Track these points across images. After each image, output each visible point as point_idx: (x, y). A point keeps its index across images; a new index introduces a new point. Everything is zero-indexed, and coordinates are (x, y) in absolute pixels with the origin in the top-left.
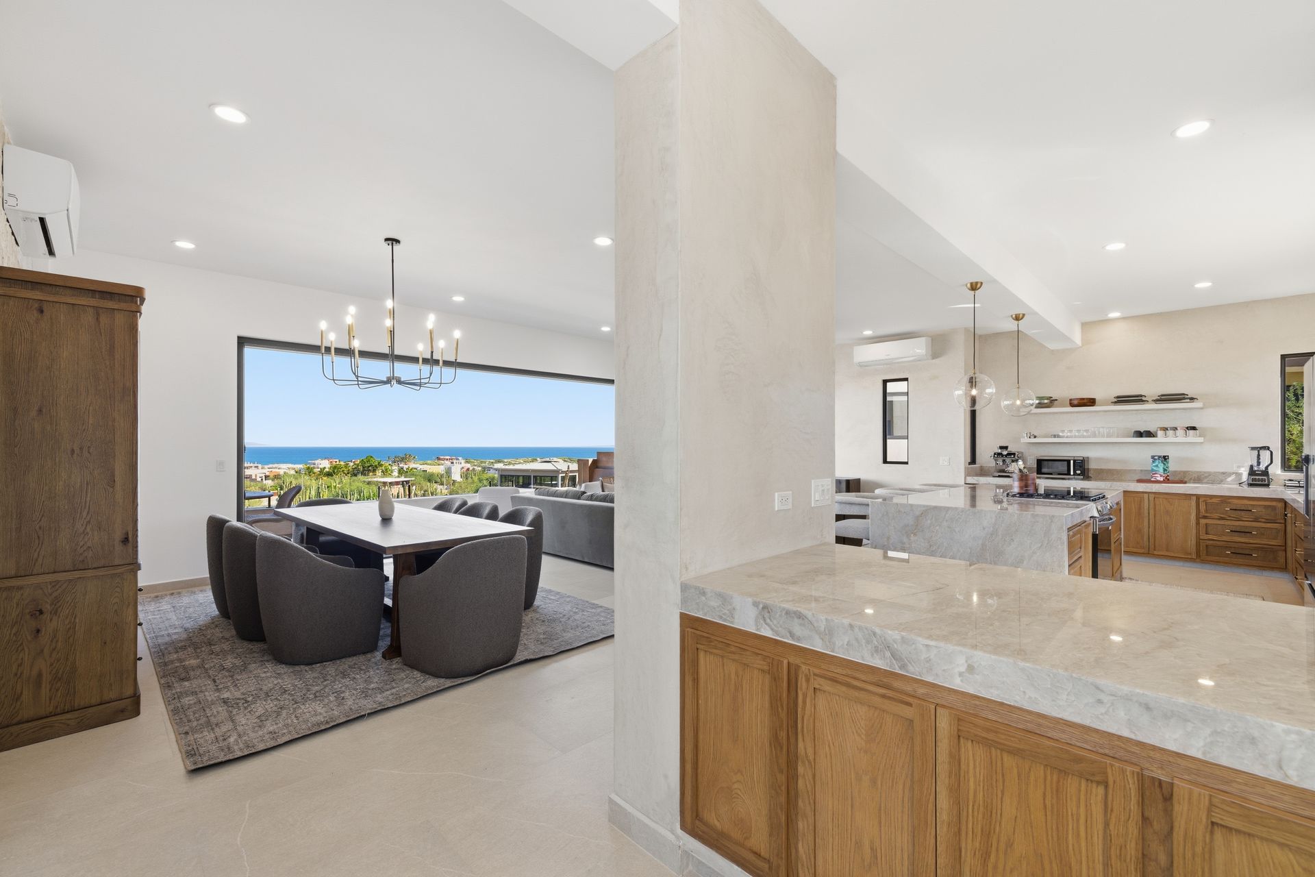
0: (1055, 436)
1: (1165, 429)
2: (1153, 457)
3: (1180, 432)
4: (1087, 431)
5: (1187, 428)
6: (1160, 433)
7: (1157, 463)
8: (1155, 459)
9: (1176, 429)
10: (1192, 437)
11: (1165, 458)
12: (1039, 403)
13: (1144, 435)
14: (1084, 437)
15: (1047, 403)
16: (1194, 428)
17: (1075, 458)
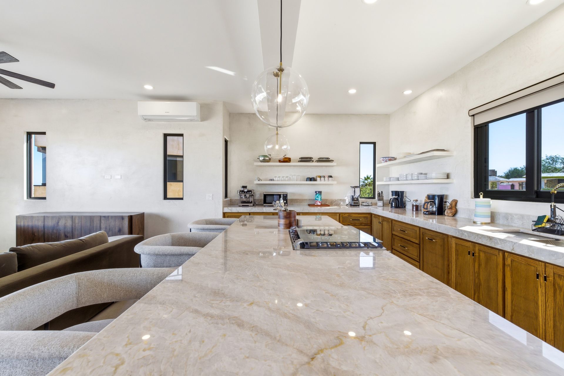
0: (271, 180)
1: (320, 177)
2: (316, 192)
3: (326, 178)
4: (287, 177)
5: (329, 176)
6: (318, 179)
7: (318, 195)
8: (317, 193)
9: (325, 176)
10: (330, 181)
11: (320, 193)
12: (264, 159)
13: (312, 180)
14: (285, 180)
15: (267, 159)
16: (331, 177)
17: (284, 193)
